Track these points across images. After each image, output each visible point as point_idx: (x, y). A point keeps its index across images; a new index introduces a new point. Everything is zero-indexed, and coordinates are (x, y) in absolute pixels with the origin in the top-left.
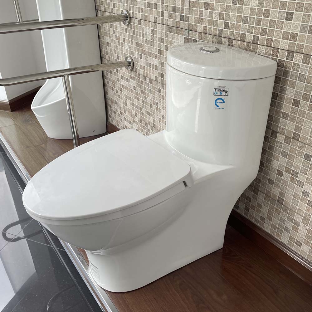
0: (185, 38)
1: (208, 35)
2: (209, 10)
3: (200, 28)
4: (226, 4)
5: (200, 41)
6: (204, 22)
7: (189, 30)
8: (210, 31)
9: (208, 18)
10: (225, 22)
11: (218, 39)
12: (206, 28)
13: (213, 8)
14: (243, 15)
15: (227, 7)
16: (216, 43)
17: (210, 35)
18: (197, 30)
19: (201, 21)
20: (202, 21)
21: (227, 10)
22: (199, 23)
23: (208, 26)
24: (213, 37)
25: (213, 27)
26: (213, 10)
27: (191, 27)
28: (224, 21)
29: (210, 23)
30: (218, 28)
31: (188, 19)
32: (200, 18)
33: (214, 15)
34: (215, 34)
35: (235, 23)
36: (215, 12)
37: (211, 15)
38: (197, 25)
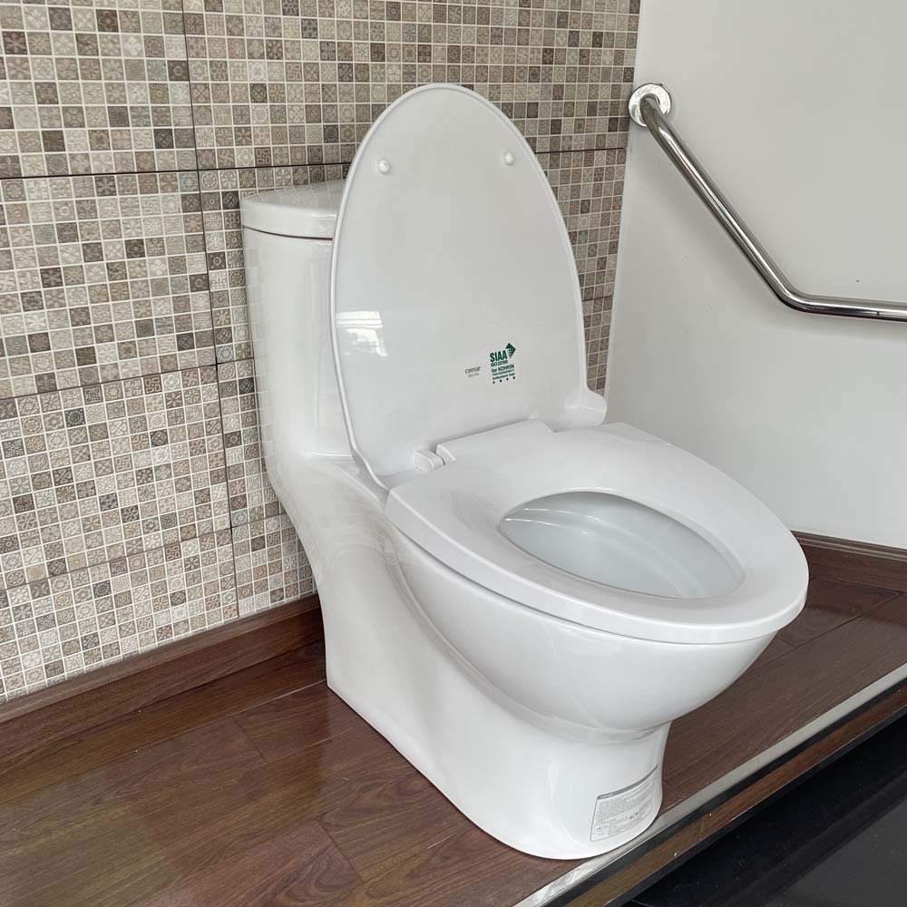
0: (184, 198)
1: (277, 169)
2: (269, 104)
3: (244, 155)
4: (321, 83)
5: (248, 192)
6: (256, 136)
7: (198, 170)
8: (282, 156)
9: (270, 125)
10: (326, 128)
11: (311, 171)
12: (267, 151)
13: (283, 96)
14: (371, 103)
15: (326, 90)
16: (306, 182)
17: (283, 170)
18: (233, 163)
19: (244, 136)
20: (250, 136)
21: (327, 97)
22: (239, 143)
23: (271, 146)
24: (295, 172)
25: (289, 145)
26: (283, 101)
27: (207, 160)
28: (322, 124)
29: (279, 136)
30: (306, 145)
31: (190, 139)
32: (239, 129)
33: (289, 114)
34: (298, 162)
35: (355, 123)
36: (292, 106)
37: (278, 115)
38: (232, 151)
